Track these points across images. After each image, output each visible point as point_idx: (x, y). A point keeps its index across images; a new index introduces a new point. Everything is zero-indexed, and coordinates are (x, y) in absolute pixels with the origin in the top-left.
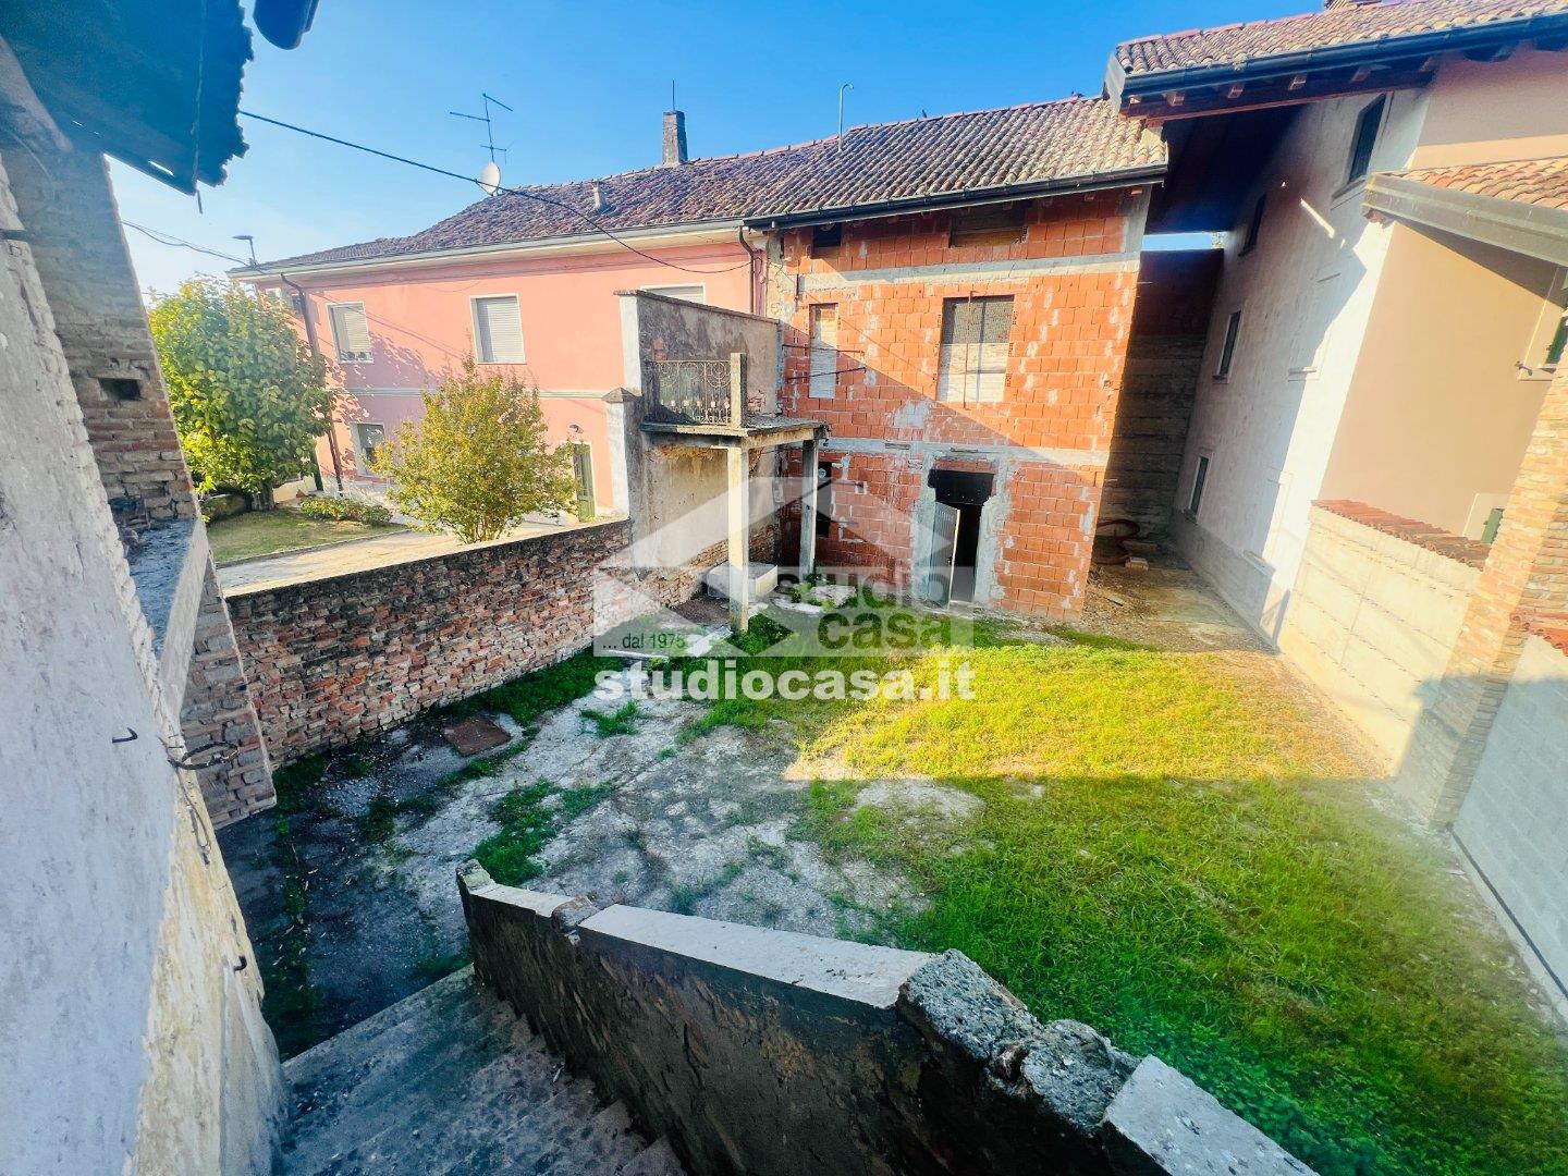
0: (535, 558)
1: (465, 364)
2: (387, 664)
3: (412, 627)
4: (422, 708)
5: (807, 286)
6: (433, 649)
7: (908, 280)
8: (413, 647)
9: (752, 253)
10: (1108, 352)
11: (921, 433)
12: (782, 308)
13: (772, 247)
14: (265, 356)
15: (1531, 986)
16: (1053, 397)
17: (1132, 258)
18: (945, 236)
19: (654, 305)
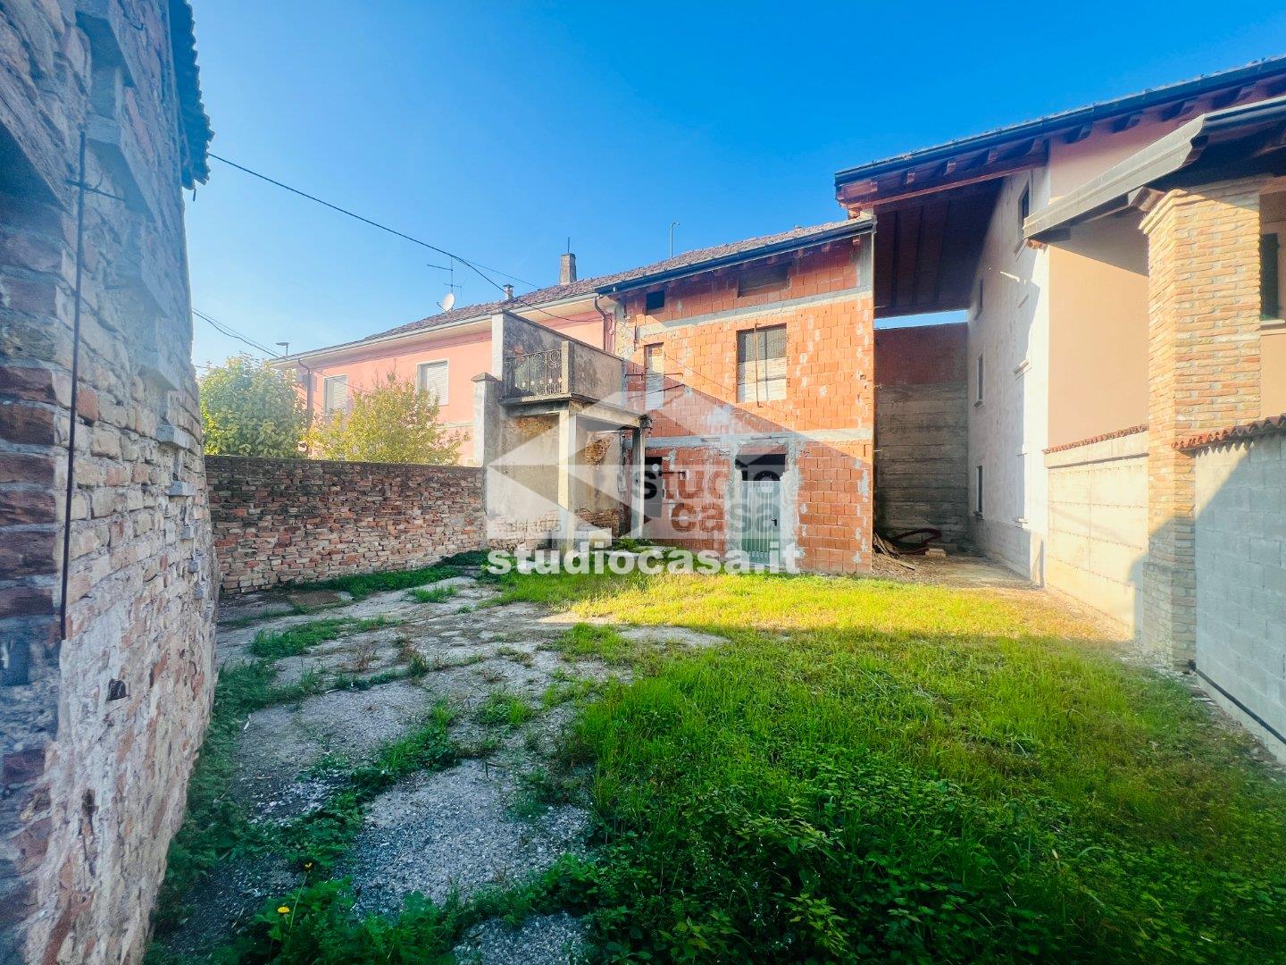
0: (398, 479)
1: (388, 376)
2: (257, 536)
3: (284, 510)
4: (279, 581)
5: (642, 333)
6: (298, 533)
7: (712, 322)
8: (282, 528)
9: (604, 316)
10: (859, 354)
11: (727, 428)
12: (625, 349)
13: (618, 311)
14: (271, 405)
15: (1274, 766)
16: (823, 391)
17: (867, 290)
18: (735, 291)
19: (518, 323)
